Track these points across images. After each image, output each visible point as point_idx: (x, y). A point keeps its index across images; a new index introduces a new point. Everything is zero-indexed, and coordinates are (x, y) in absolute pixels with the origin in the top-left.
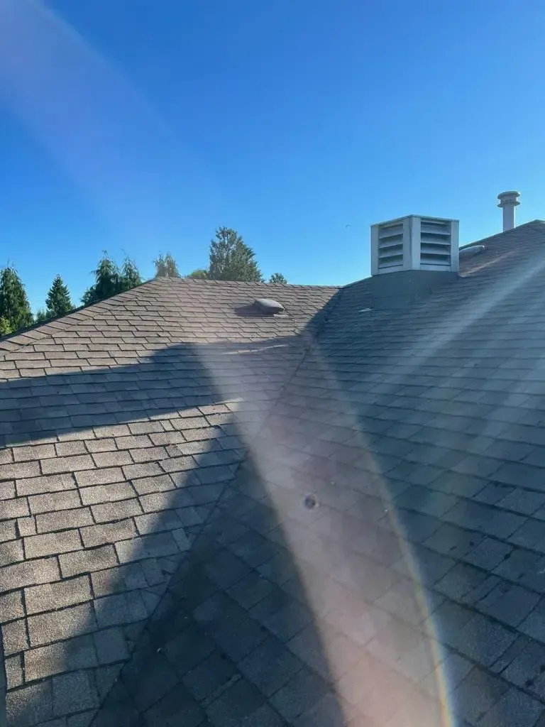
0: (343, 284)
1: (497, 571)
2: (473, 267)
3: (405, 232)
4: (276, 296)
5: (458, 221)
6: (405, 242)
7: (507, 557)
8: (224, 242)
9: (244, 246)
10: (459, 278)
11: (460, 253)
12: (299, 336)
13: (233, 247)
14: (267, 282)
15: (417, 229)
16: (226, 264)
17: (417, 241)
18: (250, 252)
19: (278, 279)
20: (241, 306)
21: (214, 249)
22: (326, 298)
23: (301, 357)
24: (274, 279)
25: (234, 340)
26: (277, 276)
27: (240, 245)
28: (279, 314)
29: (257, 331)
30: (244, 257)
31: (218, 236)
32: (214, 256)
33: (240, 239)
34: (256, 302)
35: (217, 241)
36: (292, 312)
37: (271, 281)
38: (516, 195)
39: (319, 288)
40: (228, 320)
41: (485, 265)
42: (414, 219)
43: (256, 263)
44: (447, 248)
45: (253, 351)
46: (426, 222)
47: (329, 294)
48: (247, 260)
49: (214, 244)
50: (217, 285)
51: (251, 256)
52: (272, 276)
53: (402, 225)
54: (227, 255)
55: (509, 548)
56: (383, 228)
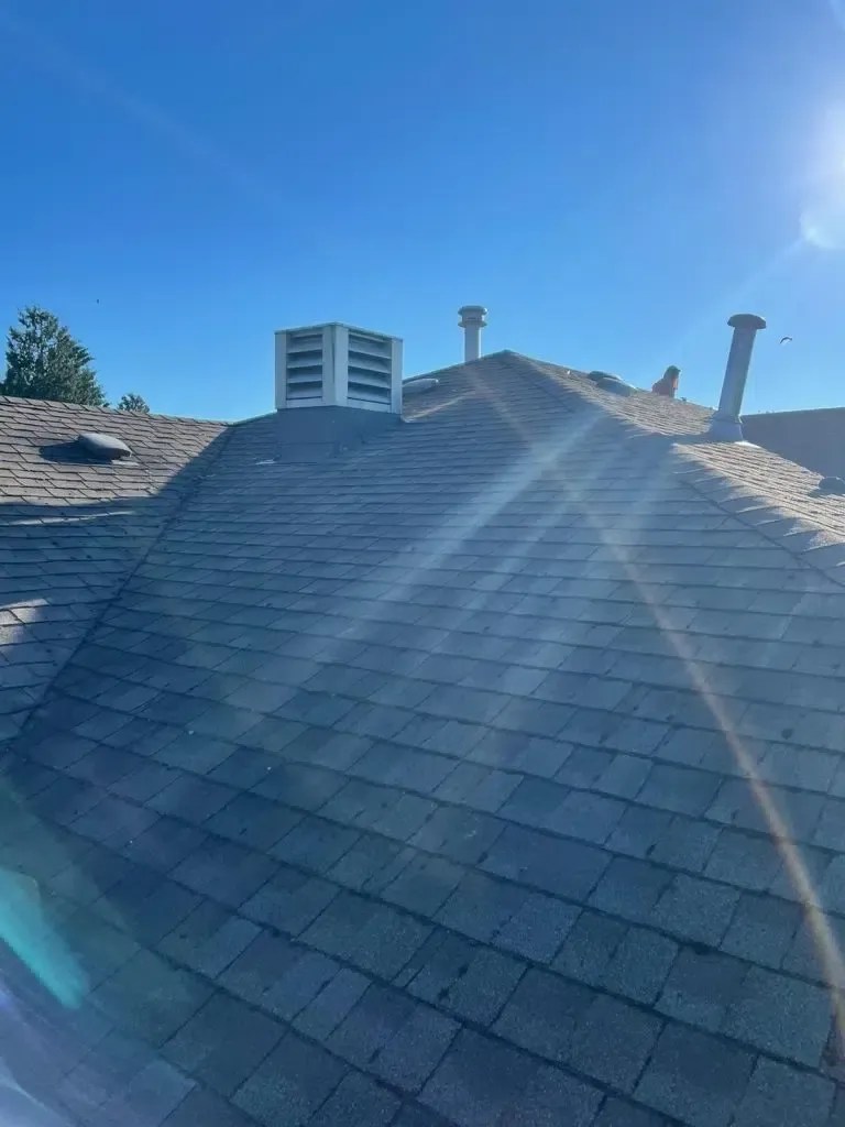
0: (233, 420)
1: (414, 841)
2: (423, 409)
3: (325, 346)
4: (118, 431)
5: (401, 341)
6: (325, 361)
7: (429, 818)
8: (35, 333)
9: (72, 343)
10: (400, 422)
11: (403, 389)
12: (154, 497)
13: (52, 342)
14: (114, 407)
15: (343, 346)
16: (38, 372)
17: (343, 363)
18: (82, 355)
19: (133, 404)
20: (52, 443)
21: (14, 342)
22: (205, 440)
23: (158, 531)
24: (127, 403)
25: (34, 500)
26: (132, 398)
27: (64, 341)
28: (122, 460)
29: (80, 486)
30: (72, 362)
31: (23, 322)
32: (16, 355)
33: (64, 330)
34: (80, 437)
35: (22, 330)
36: (145, 459)
37: (121, 406)
38: (480, 311)
39: (194, 424)
40: (26, 466)
41: (437, 408)
42: (339, 331)
43: (94, 373)
44: (385, 377)
45: (70, 520)
46: (356, 336)
47: (213, 435)
48: (77, 366)
49: (15, 336)
50: (9, 404)
51: (85, 361)
52: (124, 398)
53: (321, 336)
54: (41, 356)
55: (433, 806)
56: (293, 337)
